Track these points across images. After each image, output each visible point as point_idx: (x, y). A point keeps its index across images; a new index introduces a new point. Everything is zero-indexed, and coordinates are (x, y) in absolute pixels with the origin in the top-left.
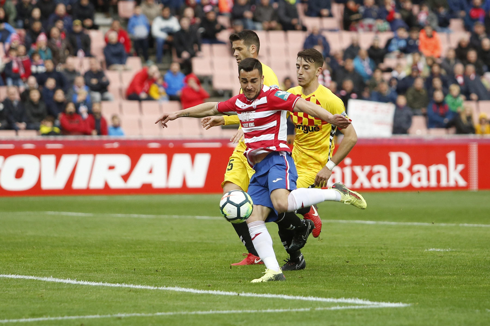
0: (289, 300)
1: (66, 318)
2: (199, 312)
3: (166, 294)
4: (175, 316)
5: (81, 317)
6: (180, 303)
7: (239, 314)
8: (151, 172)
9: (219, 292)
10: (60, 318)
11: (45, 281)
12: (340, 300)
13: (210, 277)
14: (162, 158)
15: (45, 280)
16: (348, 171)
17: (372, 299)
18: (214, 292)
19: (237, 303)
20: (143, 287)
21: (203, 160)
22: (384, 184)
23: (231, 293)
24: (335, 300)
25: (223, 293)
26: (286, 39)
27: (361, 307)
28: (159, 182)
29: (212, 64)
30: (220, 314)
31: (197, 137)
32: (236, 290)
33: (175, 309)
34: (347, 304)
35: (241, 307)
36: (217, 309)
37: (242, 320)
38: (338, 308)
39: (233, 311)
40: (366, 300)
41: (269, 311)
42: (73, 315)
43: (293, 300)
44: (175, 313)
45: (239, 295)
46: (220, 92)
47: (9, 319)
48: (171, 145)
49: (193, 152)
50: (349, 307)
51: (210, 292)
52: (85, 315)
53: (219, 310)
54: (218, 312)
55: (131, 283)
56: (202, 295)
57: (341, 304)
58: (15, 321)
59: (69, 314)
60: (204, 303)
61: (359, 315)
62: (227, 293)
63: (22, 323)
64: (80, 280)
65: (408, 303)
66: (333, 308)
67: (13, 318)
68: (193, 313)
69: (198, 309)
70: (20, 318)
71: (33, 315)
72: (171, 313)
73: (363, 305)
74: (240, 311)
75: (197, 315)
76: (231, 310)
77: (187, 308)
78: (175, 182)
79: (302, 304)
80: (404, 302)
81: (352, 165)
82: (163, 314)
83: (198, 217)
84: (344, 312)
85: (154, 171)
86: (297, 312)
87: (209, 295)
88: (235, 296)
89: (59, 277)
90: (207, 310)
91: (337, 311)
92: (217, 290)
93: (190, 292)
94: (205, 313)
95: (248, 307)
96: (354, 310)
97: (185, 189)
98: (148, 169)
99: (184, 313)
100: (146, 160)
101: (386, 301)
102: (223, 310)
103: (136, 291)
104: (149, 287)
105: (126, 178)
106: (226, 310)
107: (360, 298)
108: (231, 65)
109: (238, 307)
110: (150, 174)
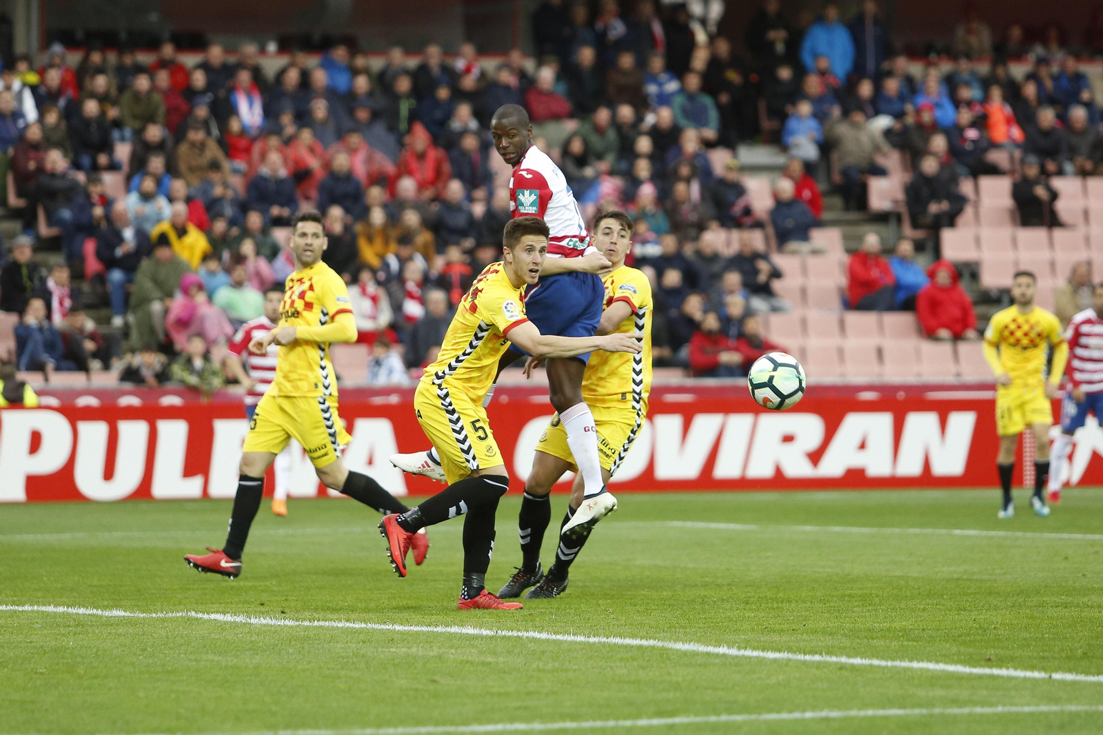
1: (724, 718)
2: (978, 710)
3: (910, 674)
4: (931, 716)
5: (753, 717)
6: (939, 692)
7: (1055, 713)
8: (863, 446)
9: (1012, 673)
10: (713, 719)
11: (677, 650)
13: (992, 644)
15: (678, 648)
18: (1003, 672)
19: (1050, 692)
20: (866, 662)
21: (963, 424)
23: (1037, 674)
25: (1020, 673)
28: (878, 464)
29: (978, 241)
30: (1018, 714)
31: (950, 379)
32: (1044, 669)
33: (930, 703)
35: (1057, 701)
36: (1012, 705)
37: (1062, 725)
39: (1043, 708)
42: (739, 713)
44: (931, 711)
45: (1050, 677)
46: (994, 294)
47: (617, 719)
48: (901, 395)
49: (944, 410)
51: (996, 671)
52: (760, 714)
53: (1016, 705)
54: (1014, 709)
55: (842, 654)
56: (981, 677)
58: (628, 723)
59: (730, 711)
60: (984, 692)
62: (1029, 674)
63: (643, 728)
64: (745, 648)
67: (625, 718)
68: (966, 710)
69: (975, 704)
70: (638, 716)
71: (659, 714)
72: (924, 712)
74: (1055, 708)
75: (974, 716)
76: (1037, 705)
77: (954, 702)
78: (910, 466)
82: (908, 711)
83: (957, 532)
85: (870, 444)
87: (992, 677)
88: (1044, 679)
89: (707, 644)
90: (991, 705)
92: (1008, 668)
93: (958, 673)
94: (988, 710)
95: (1070, 701)
97: (927, 479)
98: (857, 442)
99: (948, 711)
100: (854, 425)
102: (1022, 705)
103: (853, 668)
104: (877, 662)
105: (815, 457)
106: (1029, 705)
108: (1014, 242)
109: (1052, 699)
110: (862, 450)
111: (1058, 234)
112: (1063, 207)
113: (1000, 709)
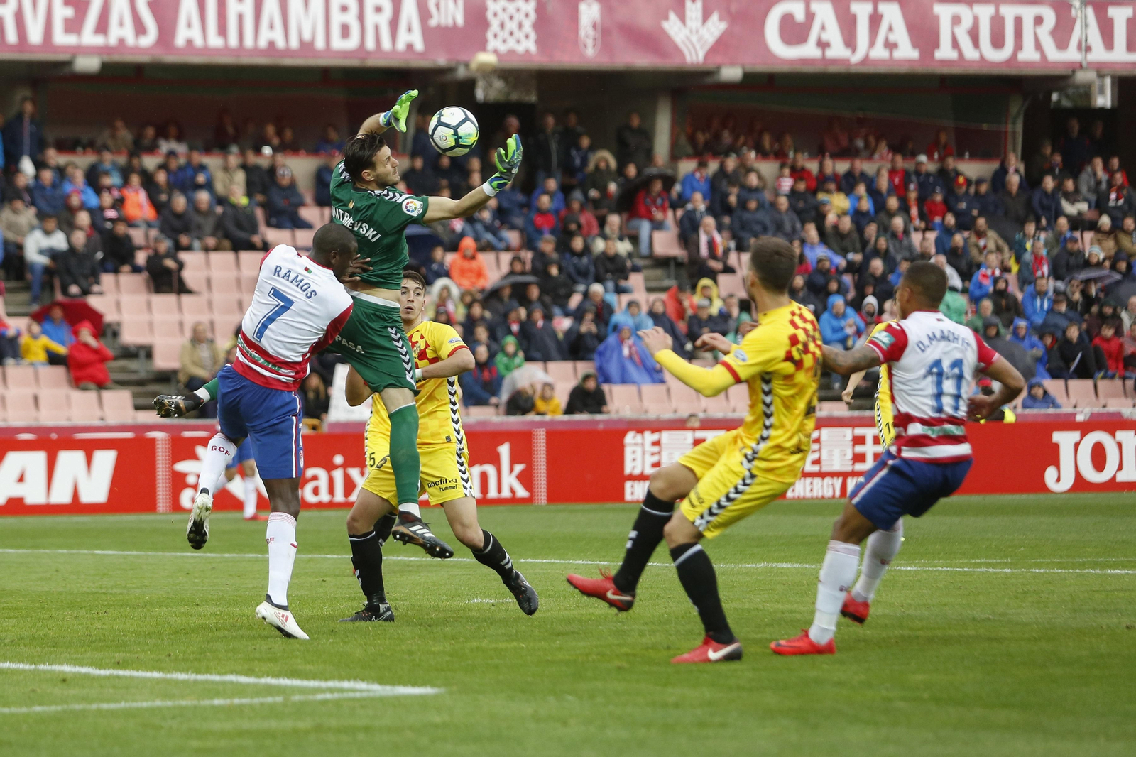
0: (248, 685)
2: (105, 706)
4: (65, 712)
7: (169, 708)
8: (21, 480)
12: (331, 684)
14: (40, 458)
16: (338, 475)
17: (381, 681)
19: (164, 690)
20: (13, 666)
21: (106, 460)
24: (323, 684)
26: (237, 263)
27: (365, 694)
28: (34, 494)
29: (118, 306)
30: (138, 709)
31: (97, 423)
34: (341, 690)
36: (133, 701)
37: (174, 718)
38: (328, 696)
39: (158, 703)
40: (373, 682)
41: (217, 702)
43: (255, 685)
44: (65, 707)
46: (133, 349)
48: (54, 436)
49: (90, 448)
50: (346, 695)
51: (121, 673)
53: (136, 701)
54: (135, 705)
57: (331, 690)
60: (111, 691)
61: (362, 707)
62: (149, 674)
65: (438, 686)
66: (320, 697)
68: (94, 706)
69: (102, 701)
72: (59, 708)
73: (368, 691)
74: (169, 703)
75: (100, 712)
76: (154, 701)
77: (84, 699)
78: (61, 495)
79: (270, 690)
80: (433, 685)
81: (345, 466)
82: (46, 708)
83: (98, 552)
84: (337, 703)
85: (27, 477)
86: (262, 704)
87: (118, 677)
88: (161, 679)
90: (117, 701)
91: (325, 702)
92: (132, 670)
93: (89, 674)
94: (113, 706)
95: (182, 697)
96: (354, 699)
97: (76, 506)
98: (16, 475)
99: (78, 707)
100: (14, 461)
101: (405, 684)
102: (142, 701)
104: (21, 666)
106: (147, 701)
107: (363, 680)
108: (149, 305)
109: (166, 696)
110: (20, 484)
111: (185, 299)
112: (189, 276)
113: (123, 705)
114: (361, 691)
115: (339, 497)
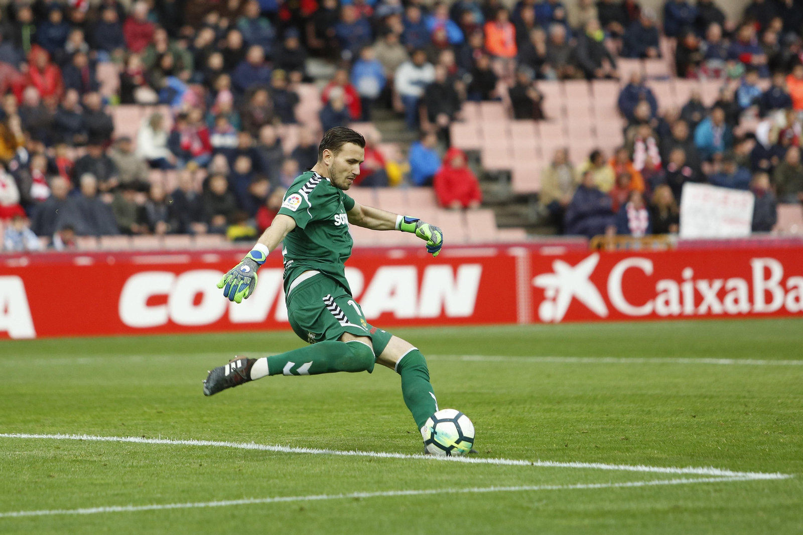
0: (609, 471)
1: (277, 499)
2: (476, 490)
3: (423, 464)
4: (439, 495)
5: (300, 498)
6: (445, 477)
7: (535, 491)
8: (392, 293)
9: (503, 461)
10: (268, 500)
11: (243, 449)
12: (685, 470)
13: (489, 440)
15: (243, 447)
16: (688, 288)
17: (734, 469)
18: (496, 461)
19: (532, 475)
20: (389, 455)
21: (471, 275)
22: (744, 306)
23: (521, 462)
24: (679, 471)
25: (509, 462)
26: (591, 92)
27: (718, 480)
28: (404, 308)
29: (480, 133)
30: (506, 492)
31: (460, 240)
32: (528, 458)
33: (438, 485)
34: (697, 476)
35: (537, 482)
36: (501, 485)
37: (540, 500)
38: (684, 481)
39: (526, 488)
40: (726, 469)
41: (579, 486)
42: (288, 495)
43: (614, 471)
44: (439, 491)
45: (532, 464)
46: (494, 173)
47: (193, 502)
48: (422, 254)
49: (455, 264)
50: (700, 480)
51: (490, 461)
52: (305, 496)
53: (505, 486)
54: (503, 489)
55: (371, 450)
56: (478, 465)
57: (687, 476)
58: (202, 505)
59: (282, 494)
60: (481, 477)
61: (716, 491)
62: (516, 462)
63: (213, 508)
64: (295, 447)
65: (789, 473)
66: (675, 482)
67: (200, 501)
68: (466, 490)
69: (473, 485)
70: (209, 500)
71: (227, 498)
72: (434, 492)
73: (722, 476)
74: (535, 488)
75: (472, 494)
76: (522, 486)
77: (456, 484)
78: (430, 309)
79: (629, 476)
80: (783, 472)
81: (695, 278)
82: (421, 492)
83: (466, 358)
84: (693, 487)
85: (398, 292)
86: (622, 488)
87: (488, 465)
88: (527, 466)
89: (265, 443)
90: (485, 486)
91: (682, 486)
92: (499, 458)
93: (460, 462)
94: (482, 490)
95: (547, 482)
96: (708, 484)
97: (443, 319)
98: (388, 290)
99: (452, 490)
100: (386, 276)
101: (756, 471)
102: (510, 486)
103: (379, 460)
104: (397, 455)
106: (515, 486)
107: (716, 467)
108: (509, 133)
109: (533, 481)
110: (392, 296)
111: (543, 126)
113: (492, 489)
114: (715, 476)
115: (689, 308)
